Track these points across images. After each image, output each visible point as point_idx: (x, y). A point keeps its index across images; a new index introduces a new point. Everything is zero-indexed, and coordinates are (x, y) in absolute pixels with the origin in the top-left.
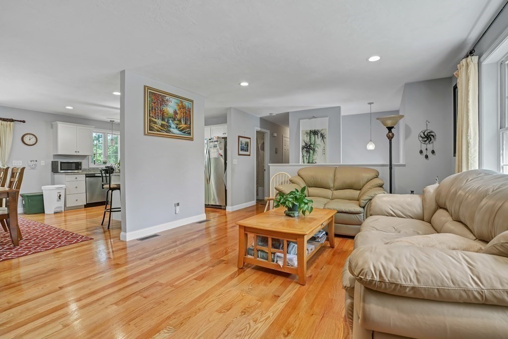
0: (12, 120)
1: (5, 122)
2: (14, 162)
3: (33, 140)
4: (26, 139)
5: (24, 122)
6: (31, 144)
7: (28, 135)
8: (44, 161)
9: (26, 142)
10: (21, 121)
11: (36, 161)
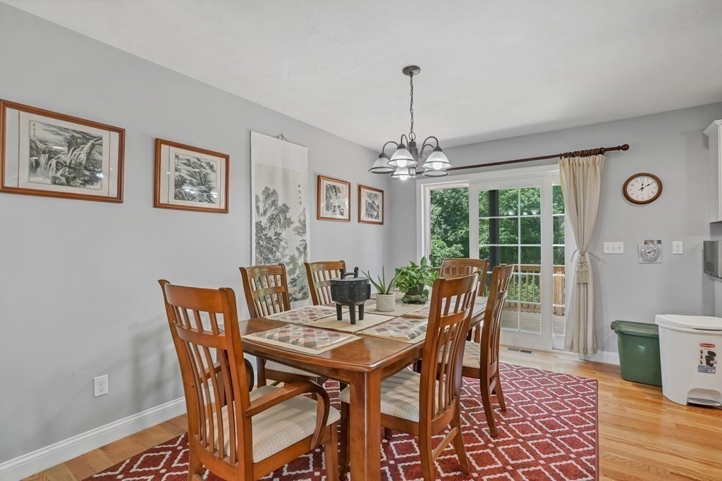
0: (601, 151)
1: (585, 159)
2: (606, 244)
3: (652, 190)
4: (635, 191)
5: (625, 147)
6: (646, 199)
7: (639, 179)
8: (681, 243)
9: (634, 197)
10: (618, 148)
11: (659, 242)
